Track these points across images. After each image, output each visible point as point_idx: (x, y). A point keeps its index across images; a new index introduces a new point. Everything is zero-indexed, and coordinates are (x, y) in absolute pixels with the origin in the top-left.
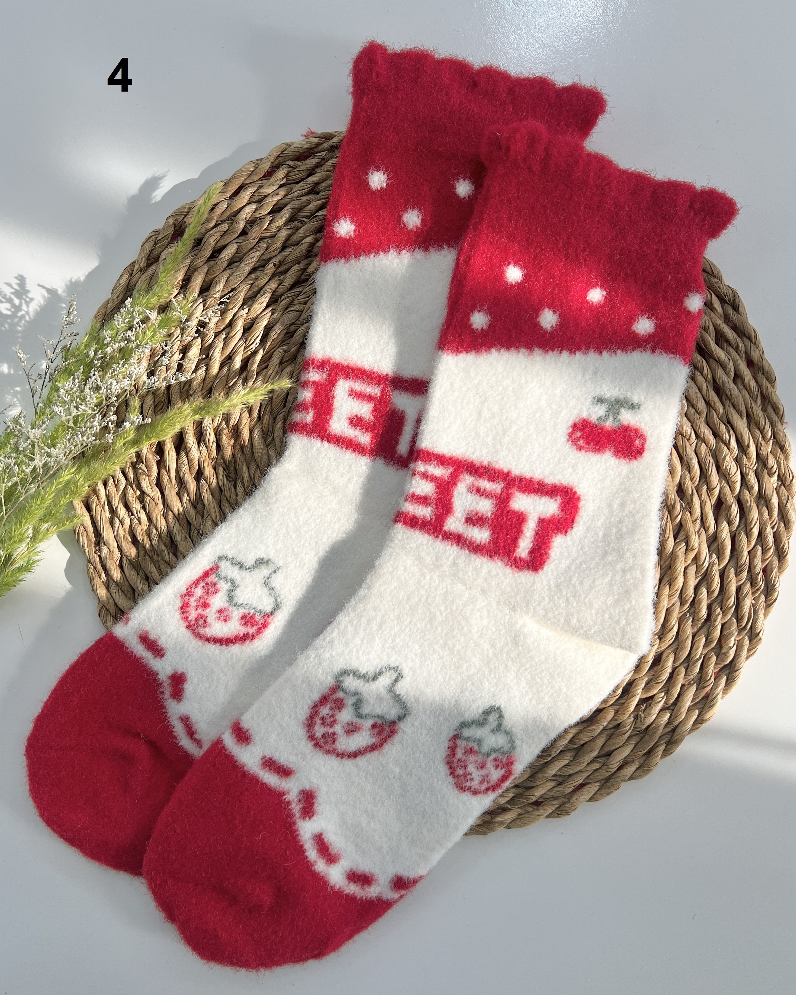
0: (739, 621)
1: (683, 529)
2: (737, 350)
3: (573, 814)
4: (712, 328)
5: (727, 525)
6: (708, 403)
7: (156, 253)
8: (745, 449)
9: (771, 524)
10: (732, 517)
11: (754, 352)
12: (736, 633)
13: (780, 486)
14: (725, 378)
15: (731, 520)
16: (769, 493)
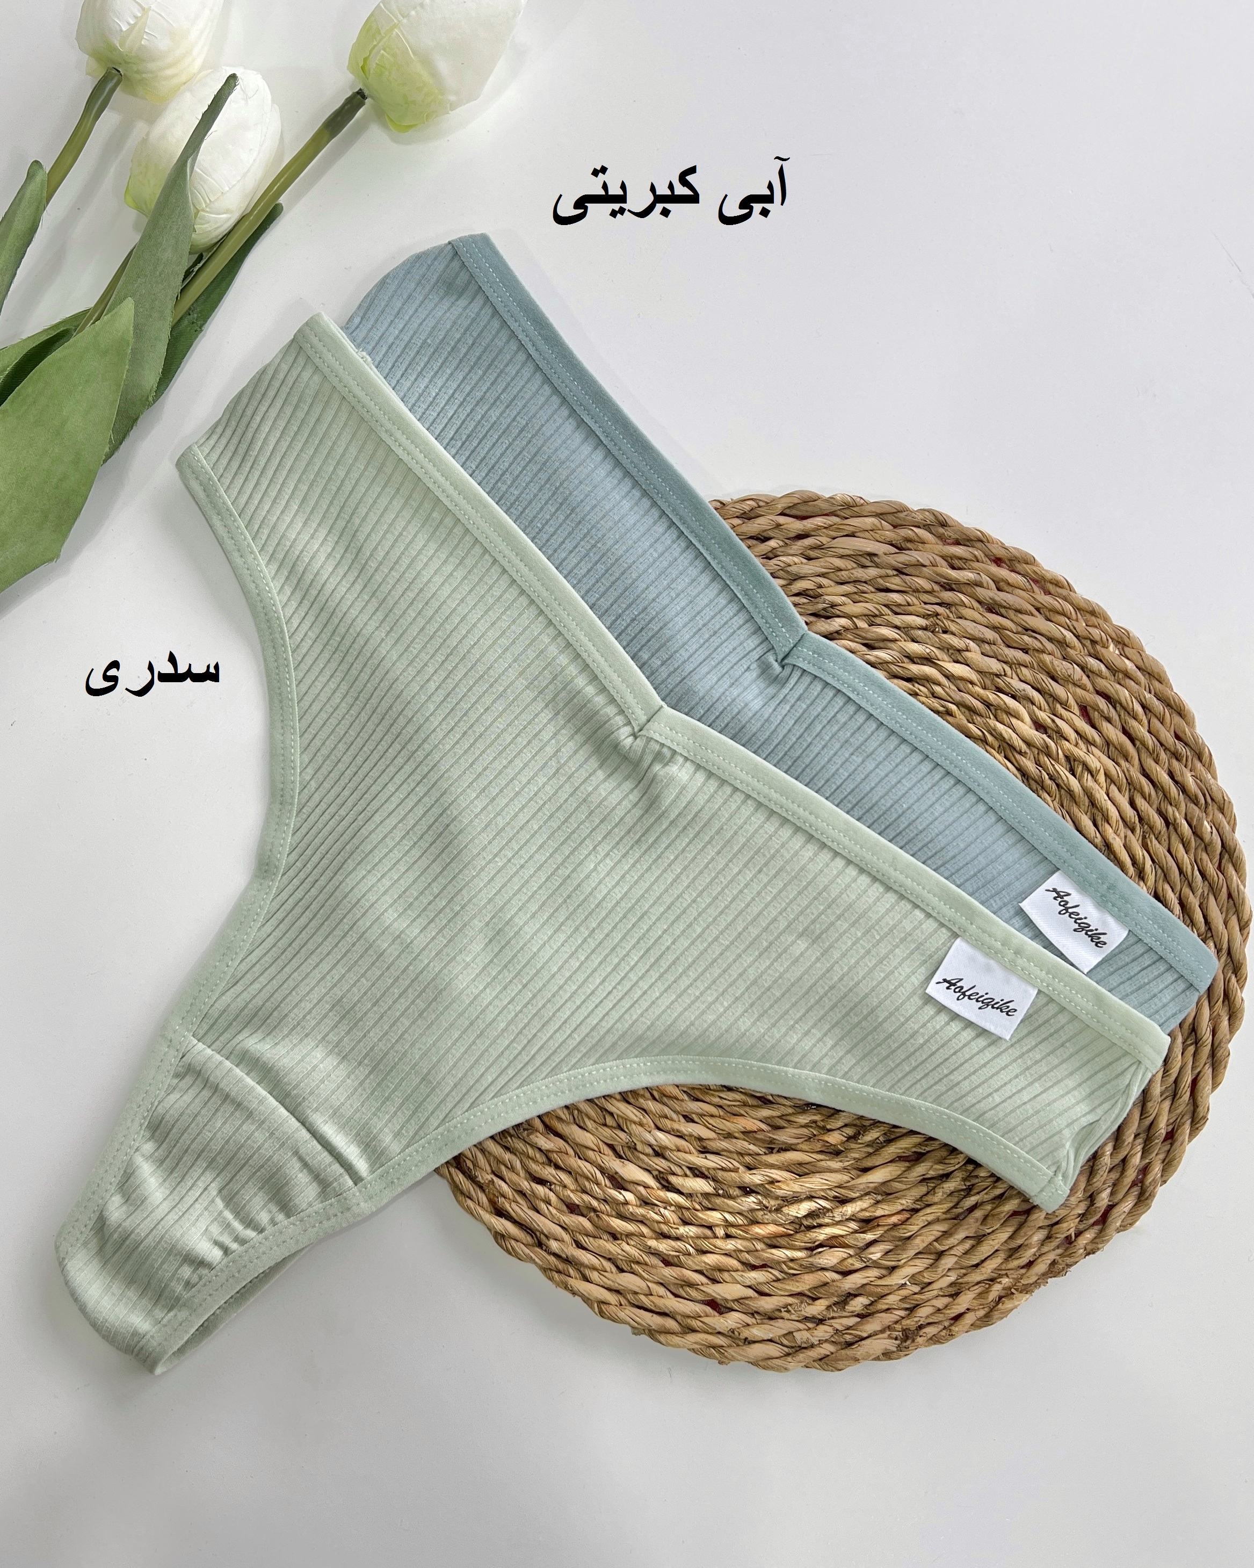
0: (1196, 803)
3: (1209, 1117)
4: (939, 559)
6: (994, 628)
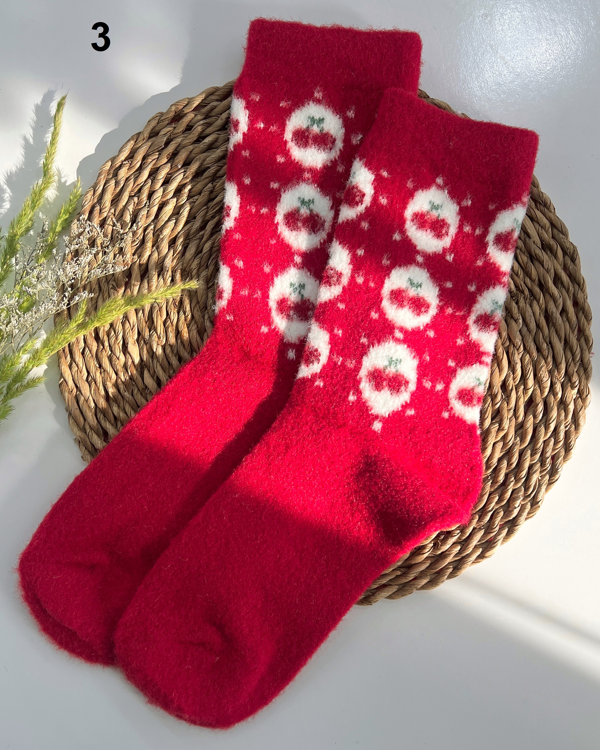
1: (499, 414)
2: (568, 291)
5: (533, 418)
7: (157, 129)
8: (558, 365)
9: (565, 424)
10: (537, 412)
11: (580, 295)
12: (522, 498)
13: (578, 398)
14: (554, 310)
15: (536, 414)
16: (568, 400)
